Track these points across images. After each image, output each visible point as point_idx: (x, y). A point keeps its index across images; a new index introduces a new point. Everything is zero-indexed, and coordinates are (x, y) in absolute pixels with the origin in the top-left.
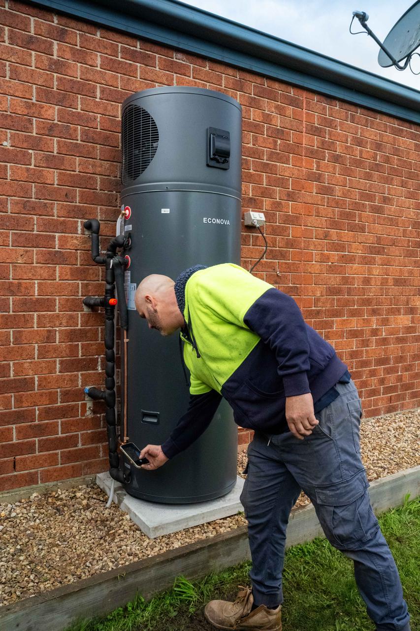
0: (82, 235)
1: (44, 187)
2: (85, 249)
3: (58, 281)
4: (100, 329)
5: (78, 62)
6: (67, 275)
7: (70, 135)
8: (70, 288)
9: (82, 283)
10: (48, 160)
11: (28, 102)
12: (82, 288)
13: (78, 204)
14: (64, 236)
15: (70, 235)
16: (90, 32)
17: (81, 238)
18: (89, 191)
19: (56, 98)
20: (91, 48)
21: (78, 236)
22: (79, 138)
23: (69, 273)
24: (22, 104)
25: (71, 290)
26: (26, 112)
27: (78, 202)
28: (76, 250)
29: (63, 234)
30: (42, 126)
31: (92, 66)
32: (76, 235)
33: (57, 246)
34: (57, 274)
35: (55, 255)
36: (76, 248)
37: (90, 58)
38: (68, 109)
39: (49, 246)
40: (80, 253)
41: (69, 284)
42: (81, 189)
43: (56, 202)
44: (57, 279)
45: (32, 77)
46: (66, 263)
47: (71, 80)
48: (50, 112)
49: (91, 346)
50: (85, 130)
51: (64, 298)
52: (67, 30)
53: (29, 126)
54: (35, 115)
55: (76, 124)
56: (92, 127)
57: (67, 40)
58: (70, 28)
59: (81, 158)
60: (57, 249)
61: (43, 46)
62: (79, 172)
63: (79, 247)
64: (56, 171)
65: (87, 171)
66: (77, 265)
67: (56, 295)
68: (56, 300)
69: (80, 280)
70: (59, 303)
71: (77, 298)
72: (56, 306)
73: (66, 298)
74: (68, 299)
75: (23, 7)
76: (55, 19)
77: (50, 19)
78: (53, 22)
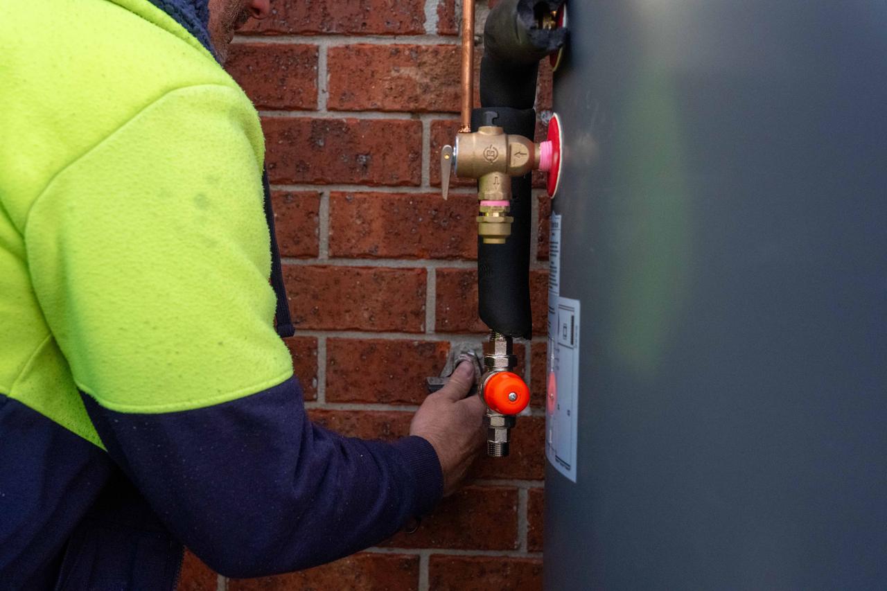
0: (443, 41)
3: (326, 262)
4: (524, 496)
6: (370, 232)
8: (381, 297)
9: (440, 274)
12: (439, 296)
14: (359, 51)
15: (387, 42)
17: (436, 52)
21: (423, 43)
23: (377, 225)
25: (386, 306)
28: (414, 112)
29: (353, 41)
32: (412, 41)
33: (323, 99)
34: (324, 231)
35: (312, 142)
36: (412, 106)
39: (287, 103)
40: (434, 125)
41: (379, 276)
44: (324, 253)
46: (365, 178)
49: (482, 573)
51: (350, 342)
60: (323, 114)
63: (430, 97)
66: (418, 186)
67: (315, 326)
68: (316, 348)
69: (432, 258)
70: (328, 366)
71: (416, 343)
72: (316, 377)
73: (361, 342)
74: (370, 350)
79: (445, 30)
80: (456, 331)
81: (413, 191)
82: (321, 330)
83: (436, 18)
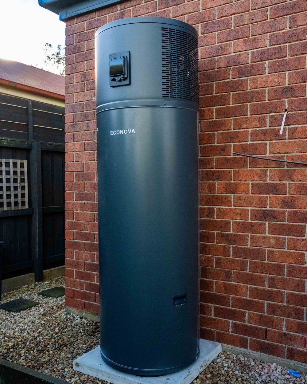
16: (138, 4)
52: (125, 11)
58: (126, 8)
75: (103, 12)
76: (119, 7)
77: (116, 10)
78: (118, 11)
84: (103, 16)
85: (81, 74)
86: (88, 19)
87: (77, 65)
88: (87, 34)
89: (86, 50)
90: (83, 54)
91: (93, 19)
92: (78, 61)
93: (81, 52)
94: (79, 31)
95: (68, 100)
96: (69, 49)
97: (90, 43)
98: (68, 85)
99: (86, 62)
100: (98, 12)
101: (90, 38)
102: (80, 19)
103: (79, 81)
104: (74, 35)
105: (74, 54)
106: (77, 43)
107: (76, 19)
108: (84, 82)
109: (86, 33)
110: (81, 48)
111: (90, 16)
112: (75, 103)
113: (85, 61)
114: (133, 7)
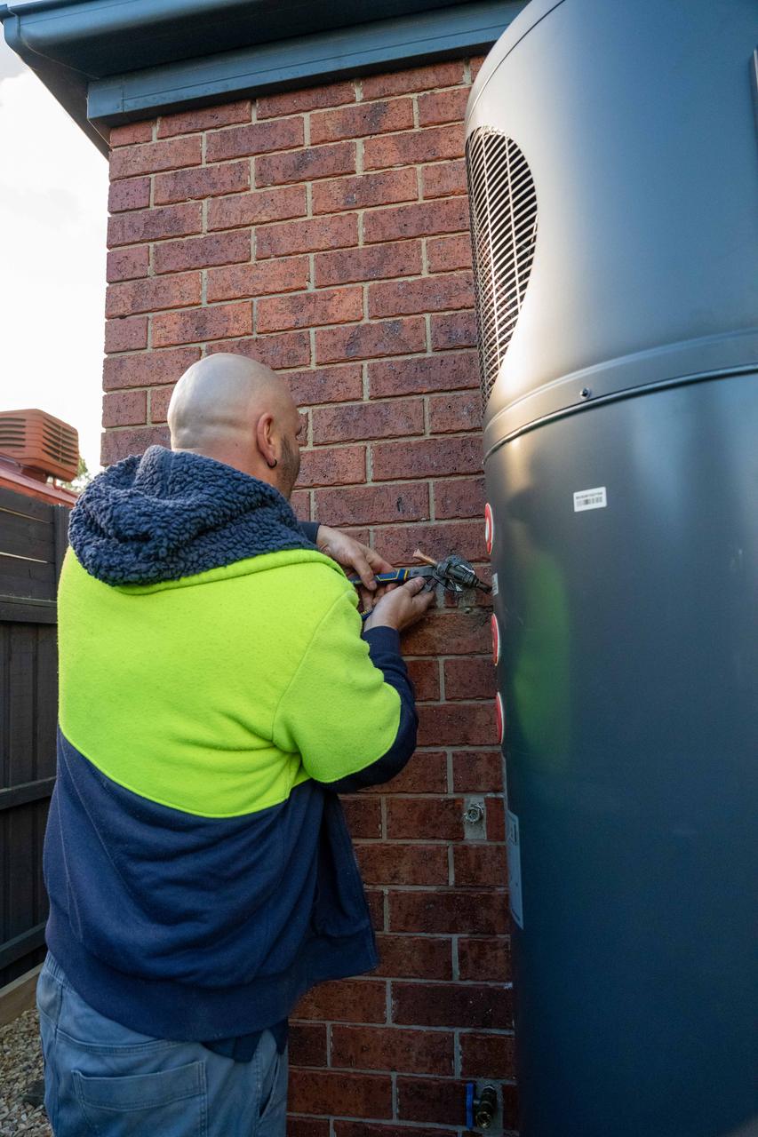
0: (448, 611)
1: (339, 492)
2: (461, 650)
5: (416, 162)
7: (403, 343)
8: (419, 771)
9: (454, 755)
10: (346, 422)
11: (295, 297)
12: (455, 770)
13: (434, 523)
16: (443, 83)
17: (444, 618)
18: (464, 481)
19: (364, 264)
20: (450, 118)
21: (436, 613)
22: (429, 344)
24: (283, 306)
25: (422, 777)
26: (290, 320)
27: (433, 516)
28: (433, 655)
30: (331, 340)
31: (455, 158)
36: (432, 651)
37: (447, 142)
38: (397, 280)
40: (446, 662)
42: (441, 480)
43: (371, 528)
45: (305, 237)
47: (400, 210)
48: (349, 302)
50: (445, 318)
51: (401, 801)
52: (386, 105)
53: (301, 351)
54: (314, 323)
55: (419, 310)
56: (463, 308)
57: (388, 125)
58: (393, 95)
59: (437, 395)
61: (331, 162)
62: (432, 434)
63: (442, 645)
64: (368, 444)
65: (454, 427)
66: (438, 700)
67: (379, 791)
68: (380, 804)
69: (448, 746)
70: (388, 815)
71: (442, 800)
72: (381, 823)
73: (407, 800)
74: (414, 804)
75: (286, 103)
76: (358, 92)
77: (347, 98)
78: (353, 101)
79: (450, 605)
80: (466, 791)
81: (435, 704)
82: (382, 793)
83: (443, 598)
84: (287, 118)
85: (182, 315)
86: (215, 122)
87: (165, 283)
88: (213, 175)
89: (205, 227)
90: (193, 243)
91: (242, 125)
92: (170, 268)
93: (183, 236)
94: (173, 163)
95: (118, 411)
96: (126, 224)
97: (227, 205)
98: (119, 355)
99: (205, 271)
100: (265, 103)
101: (229, 188)
102: (177, 124)
103: (174, 339)
104: (152, 176)
105: (151, 245)
106: (161, 205)
107: (159, 120)
108: (197, 345)
109: (209, 171)
110: (184, 220)
111: (224, 114)
112: (150, 425)
113: (203, 267)
114: (422, 94)
